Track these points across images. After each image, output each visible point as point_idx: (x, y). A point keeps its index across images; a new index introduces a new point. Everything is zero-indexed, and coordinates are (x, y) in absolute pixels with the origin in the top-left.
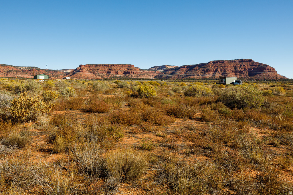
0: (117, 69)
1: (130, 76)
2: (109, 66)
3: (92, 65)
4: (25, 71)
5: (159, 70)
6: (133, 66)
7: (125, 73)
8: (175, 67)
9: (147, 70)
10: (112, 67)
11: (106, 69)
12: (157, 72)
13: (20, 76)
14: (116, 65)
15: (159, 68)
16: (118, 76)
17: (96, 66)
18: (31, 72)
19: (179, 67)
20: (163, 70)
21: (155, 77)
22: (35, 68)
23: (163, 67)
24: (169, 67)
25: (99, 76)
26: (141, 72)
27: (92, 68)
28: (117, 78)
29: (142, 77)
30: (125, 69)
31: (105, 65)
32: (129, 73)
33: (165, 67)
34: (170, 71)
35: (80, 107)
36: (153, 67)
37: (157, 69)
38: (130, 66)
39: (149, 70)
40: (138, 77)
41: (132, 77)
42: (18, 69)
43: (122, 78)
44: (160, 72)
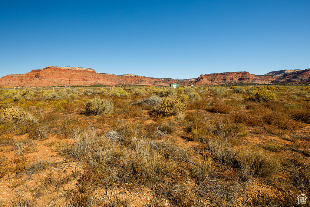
0: (231, 76)
1: (245, 82)
2: (225, 74)
3: (210, 75)
4: (164, 81)
5: (277, 75)
6: (248, 73)
7: (240, 79)
8: (297, 71)
9: (262, 76)
10: (228, 75)
11: (222, 77)
12: (274, 77)
13: (161, 85)
14: (231, 73)
15: (277, 73)
16: (232, 82)
17: (214, 75)
18: (167, 82)
19: (303, 71)
20: (281, 75)
21: (271, 82)
22: (170, 79)
23: (281, 72)
24: (289, 72)
25: (216, 83)
26: (256, 78)
27: (210, 77)
28: (232, 84)
29: (257, 83)
30: (240, 76)
31: (221, 74)
32: (244, 79)
33: (284, 72)
34: (291, 76)
35: (204, 108)
36: (270, 73)
37: (274, 75)
38: (245, 73)
39: (266, 75)
40: (253, 83)
41: (247, 83)
42: (160, 81)
43: (237, 84)
44: (278, 77)
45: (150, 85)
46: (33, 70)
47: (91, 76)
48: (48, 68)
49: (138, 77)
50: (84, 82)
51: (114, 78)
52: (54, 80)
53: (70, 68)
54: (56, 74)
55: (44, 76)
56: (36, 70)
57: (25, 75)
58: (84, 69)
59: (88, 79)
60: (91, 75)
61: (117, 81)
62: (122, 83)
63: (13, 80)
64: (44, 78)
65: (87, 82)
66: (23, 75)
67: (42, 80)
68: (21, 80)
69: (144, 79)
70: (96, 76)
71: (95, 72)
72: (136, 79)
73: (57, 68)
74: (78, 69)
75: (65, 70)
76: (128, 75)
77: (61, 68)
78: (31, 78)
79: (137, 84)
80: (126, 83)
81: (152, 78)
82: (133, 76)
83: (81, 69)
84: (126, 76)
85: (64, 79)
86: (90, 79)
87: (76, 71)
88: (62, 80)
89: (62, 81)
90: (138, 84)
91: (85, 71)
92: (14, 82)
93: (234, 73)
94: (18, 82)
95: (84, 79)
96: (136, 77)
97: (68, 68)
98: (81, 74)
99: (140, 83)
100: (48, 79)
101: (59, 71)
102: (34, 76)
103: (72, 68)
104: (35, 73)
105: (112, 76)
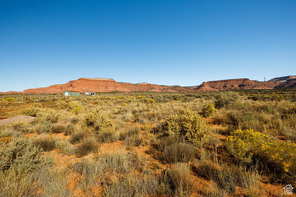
0: (232, 83)
1: (245, 88)
2: (225, 81)
3: (212, 82)
4: (172, 88)
5: (281, 81)
6: (248, 79)
7: (240, 86)
9: (265, 82)
10: (228, 82)
11: (223, 84)
12: (277, 83)
13: (169, 91)
14: (232, 80)
15: (281, 79)
16: (233, 88)
17: (215, 82)
18: (175, 88)
20: (286, 81)
21: (275, 88)
22: (178, 86)
23: (285, 78)
24: (294, 77)
25: (217, 89)
26: (256, 84)
27: (212, 84)
28: (232, 90)
30: (240, 83)
31: (222, 81)
32: (244, 85)
33: (289, 78)
36: (274, 79)
37: (278, 81)
38: (245, 80)
39: (269, 81)
40: (253, 88)
41: (247, 89)
42: (168, 87)
43: (237, 89)
44: (282, 82)
45: (159, 91)
46: (70, 81)
47: (111, 85)
48: (80, 79)
49: (150, 85)
50: (106, 89)
51: (131, 86)
52: (83, 88)
53: (96, 79)
54: (85, 83)
55: (75, 85)
56: (72, 81)
57: (65, 84)
58: (106, 80)
59: (109, 87)
60: (112, 84)
61: (132, 89)
62: (136, 90)
63: (56, 89)
64: (76, 87)
65: (108, 89)
66: (63, 84)
67: (74, 88)
68: (61, 89)
69: (155, 87)
70: (115, 85)
71: (115, 82)
73: (87, 79)
74: (102, 79)
75: (93, 80)
76: (142, 84)
77: (89, 79)
78: (68, 87)
80: (140, 90)
81: (162, 86)
82: (146, 84)
83: (104, 79)
84: (140, 84)
85: (90, 87)
86: (111, 87)
87: (101, 81)
88: (90, 88)
89: (90, 89)
90: (149, 91)
91: (107, 81)
92: (57, 90)
93: (234, 79)
94: (59, 90)
95: (106, 87)
96: (148, 85)
97: (95, 79)
98: (104, 83)
99: (151, 90)
100: (78, 88)
101: (88, 81)
102: (70, 85)
103: (98, 79)
104: (70, 83)
105: (129, 84)
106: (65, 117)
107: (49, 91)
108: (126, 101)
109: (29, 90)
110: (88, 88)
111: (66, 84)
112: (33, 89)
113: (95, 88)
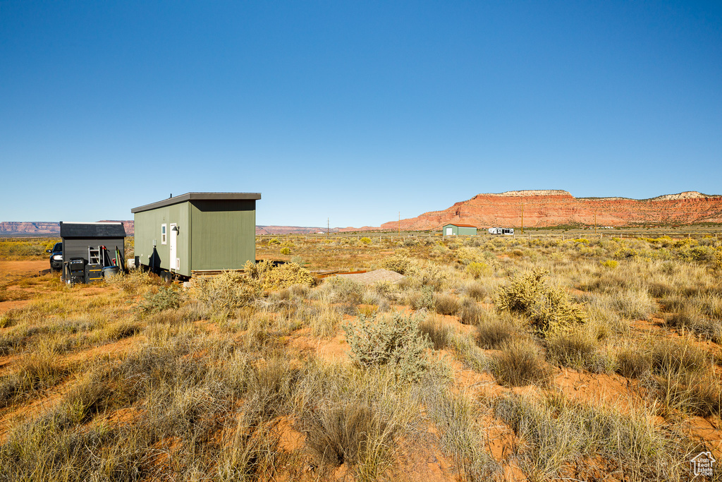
46: (457, 203)
47: (557, 207)
48: (476, 197)
49: (717, 198)
50: (541, 219)
51: (626, 207)
52: (484, 217)
53: (514, 193)
54: (488, 206)
55: (466, 211)
56: (460, 203)
57: (446, 211)
58: (543, 193)
59: (551, 212)
60: (559, 204)
61: (633, 215)
62: (650, 219)
63: (430, 220)
64: (467, 216)
65: (547, 218)
66: (442, 211)
67: (464, 218)
68: (439, 221)
70: (571, 206)
71: (568, 197)
72: (708, 206)
73: (491, 197)
74: (530, 194)
75: (506, 198)
76: (676, 197)
77: (498, 195)
78: (452, 216)
79: (706, 221)
80: (666, 217)
82: (693, 197)
83: (538, 193)
84: (668, 198)
85: (500, 215)
86: (556, 214)
87: (526, 198)
88: (498, 216)
89: (498, 218)
90: (710, 220)
91: (545, 197)
92: (432, 223)
94: (435, 223)
95: (541, 213)
96: (706, 199)
97: (511, 193)
98: (537, 203)
100: (472, 217)
101: (494, 201)
102: (455, 212)
103: (519, 194)
104: (456, 208)
105: (620, 201)
106: (453, 282)
107: (418, 226)
108: (613, 254)
109: (389, 223)
110: (493, 218)
111: (448, 210)
112: (393, 222)
113: (511, 218)
